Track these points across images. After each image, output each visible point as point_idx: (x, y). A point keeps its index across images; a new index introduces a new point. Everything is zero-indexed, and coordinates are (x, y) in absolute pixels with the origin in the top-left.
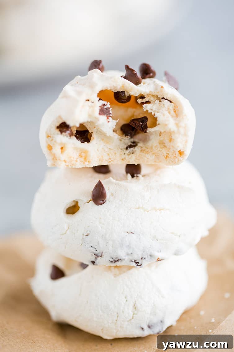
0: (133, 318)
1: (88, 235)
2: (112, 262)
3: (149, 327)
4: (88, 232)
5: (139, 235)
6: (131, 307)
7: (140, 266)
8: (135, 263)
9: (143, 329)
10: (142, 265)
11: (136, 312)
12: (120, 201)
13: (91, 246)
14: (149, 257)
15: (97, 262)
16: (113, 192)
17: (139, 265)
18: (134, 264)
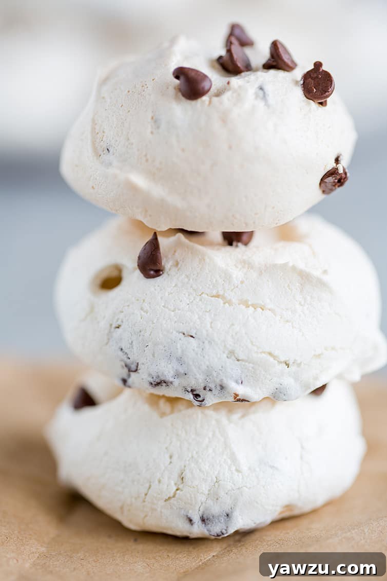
0: (174, 496)
1: (118, 327)
2: (151, 384)
3: (203, 520)
4: (119, 323)
5: (204, 343)
6: (175, 476)
7: (200, 403)
8: (193, 394)
9: (191, 520)
10: (205, 401)
11: (181, 487)
12: (187, 276)
13: (122, 349)
14: (219, 388)
15: (130, 381)
16: (179, 260)
17: (199, 399)
18: (190, 397)
